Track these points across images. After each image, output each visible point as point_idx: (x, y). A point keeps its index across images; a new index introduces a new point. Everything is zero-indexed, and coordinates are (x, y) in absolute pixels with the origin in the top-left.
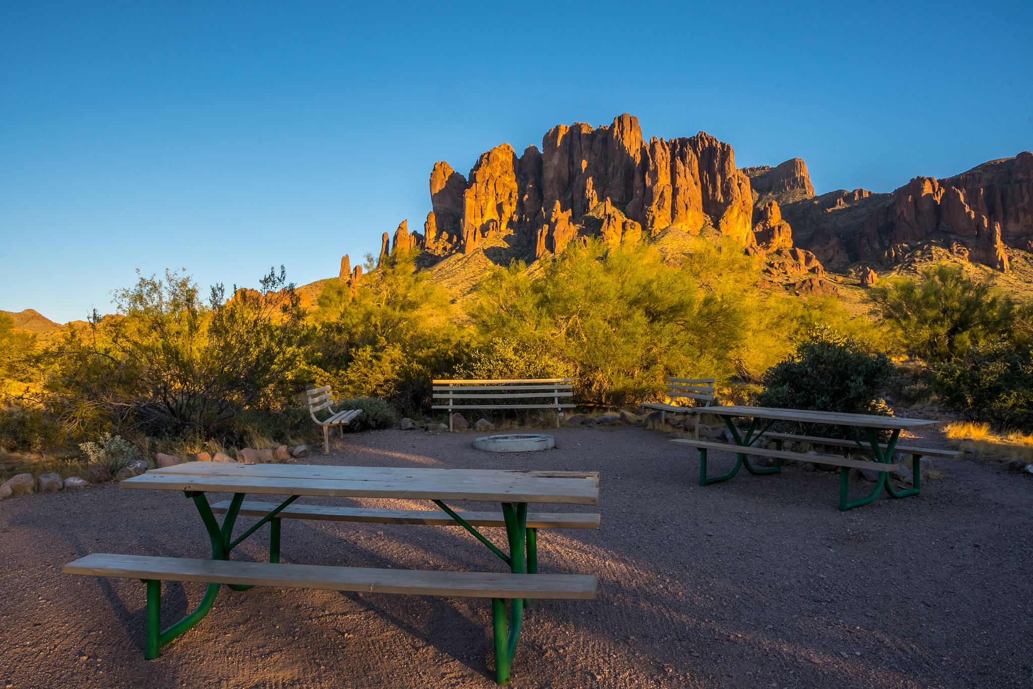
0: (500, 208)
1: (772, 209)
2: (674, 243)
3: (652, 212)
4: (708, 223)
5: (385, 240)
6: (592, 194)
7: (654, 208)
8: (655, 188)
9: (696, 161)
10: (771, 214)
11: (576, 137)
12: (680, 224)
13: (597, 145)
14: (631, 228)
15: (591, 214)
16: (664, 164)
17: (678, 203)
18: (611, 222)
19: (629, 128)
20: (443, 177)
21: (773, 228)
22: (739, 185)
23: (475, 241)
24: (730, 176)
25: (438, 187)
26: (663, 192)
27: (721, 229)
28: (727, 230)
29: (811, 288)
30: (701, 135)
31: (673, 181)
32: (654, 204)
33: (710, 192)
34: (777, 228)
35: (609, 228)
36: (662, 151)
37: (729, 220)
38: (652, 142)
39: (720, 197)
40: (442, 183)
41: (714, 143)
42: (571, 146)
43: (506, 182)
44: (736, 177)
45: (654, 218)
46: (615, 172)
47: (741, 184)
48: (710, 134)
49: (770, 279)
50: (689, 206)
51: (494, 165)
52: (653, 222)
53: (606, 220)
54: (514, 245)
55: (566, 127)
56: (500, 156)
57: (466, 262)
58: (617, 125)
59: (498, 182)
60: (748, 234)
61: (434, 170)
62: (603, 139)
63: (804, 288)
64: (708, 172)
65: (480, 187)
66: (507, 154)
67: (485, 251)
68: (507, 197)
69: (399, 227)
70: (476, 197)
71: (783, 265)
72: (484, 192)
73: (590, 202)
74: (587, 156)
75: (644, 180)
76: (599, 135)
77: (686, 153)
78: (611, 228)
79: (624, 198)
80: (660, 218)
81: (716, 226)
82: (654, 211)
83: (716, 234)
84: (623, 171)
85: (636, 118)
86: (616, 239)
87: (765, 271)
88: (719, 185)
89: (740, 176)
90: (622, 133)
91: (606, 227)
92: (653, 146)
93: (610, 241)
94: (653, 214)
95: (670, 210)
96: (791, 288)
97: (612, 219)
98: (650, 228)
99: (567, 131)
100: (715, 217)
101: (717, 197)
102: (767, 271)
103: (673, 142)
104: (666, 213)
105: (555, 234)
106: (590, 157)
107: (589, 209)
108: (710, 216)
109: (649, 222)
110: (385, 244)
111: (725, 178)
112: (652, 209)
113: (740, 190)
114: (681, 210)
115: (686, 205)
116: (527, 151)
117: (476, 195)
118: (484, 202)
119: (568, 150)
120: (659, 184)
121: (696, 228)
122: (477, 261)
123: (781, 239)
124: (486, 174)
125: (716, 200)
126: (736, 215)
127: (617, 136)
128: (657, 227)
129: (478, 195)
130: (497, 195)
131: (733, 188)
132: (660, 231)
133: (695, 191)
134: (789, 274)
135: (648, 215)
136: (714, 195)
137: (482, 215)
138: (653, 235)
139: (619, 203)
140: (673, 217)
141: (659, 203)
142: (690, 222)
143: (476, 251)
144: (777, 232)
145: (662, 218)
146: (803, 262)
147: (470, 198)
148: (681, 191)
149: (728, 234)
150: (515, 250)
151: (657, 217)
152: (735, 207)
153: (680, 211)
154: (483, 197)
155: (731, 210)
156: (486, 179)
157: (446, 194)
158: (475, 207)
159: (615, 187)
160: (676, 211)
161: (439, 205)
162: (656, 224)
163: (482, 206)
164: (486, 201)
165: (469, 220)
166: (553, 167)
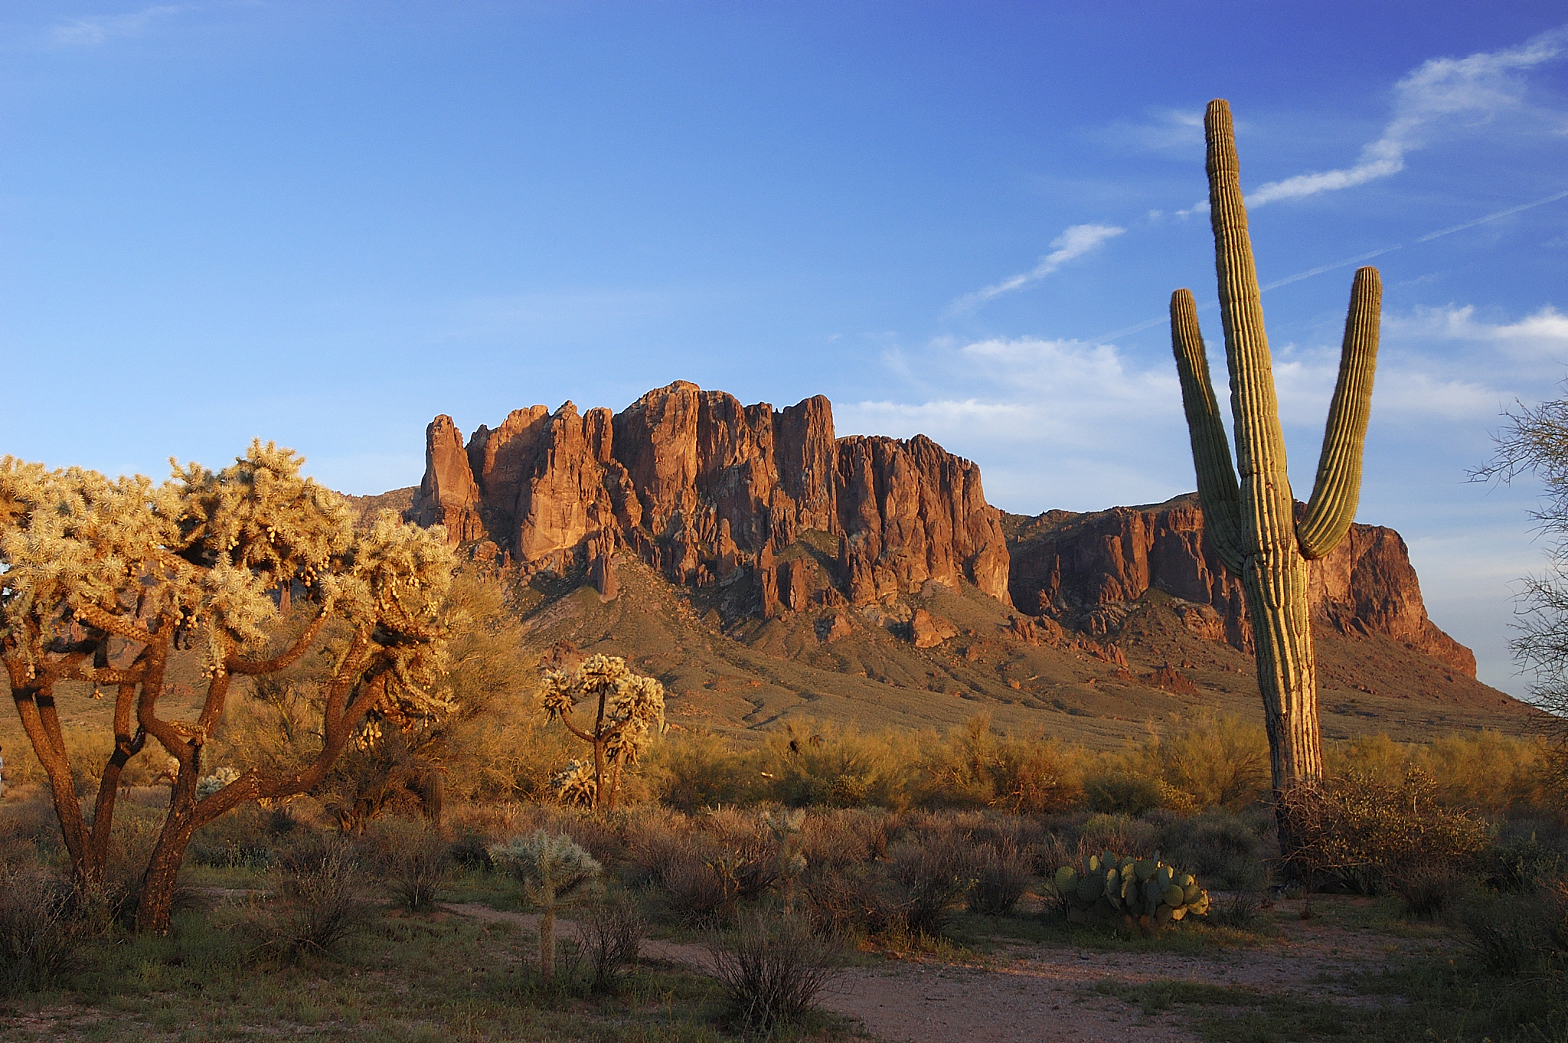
8: (903, 521)
14: (885, 578)
24: (978, 508)
27: (981, 586)
28: (986, 587)
30: (921, 439)
31: (922, 512)
37: (984, 573)
39: (964, 536)
44: (986, 510)
48: (933, 439)
59: (583, 470)
70: (554, 494)
88: (961, 519)
89: (989, 509)
95: (925, 554)
100: (964, 566)
101: (960, 537)
104: (922, 561)
108: (959, 565)
109: (904, 572)
111: (970, 510)
113: (993, 530)
117: (553, 490)
118: (565, 502)
120: (909, 515)
121: (957, 584)
124: (566, 456)
125: (959, 541)
126: (993, 566)
129: (556, 490)
131: (984, 526)
132: (920, 586)
145: (919, 566)
147: (543, 494)
152: (991, 553)
154: (565, 494)
155: (987, 558)
156: (569, 465)
157: (459, 475)
158: (553, 510)
159: (818, 508)
160: (935, 558)
161: (449, 492)
162: (914, 574)
163: (565, 510)
164: (568, 501)
165: (542, 531)
166: (675, 457)
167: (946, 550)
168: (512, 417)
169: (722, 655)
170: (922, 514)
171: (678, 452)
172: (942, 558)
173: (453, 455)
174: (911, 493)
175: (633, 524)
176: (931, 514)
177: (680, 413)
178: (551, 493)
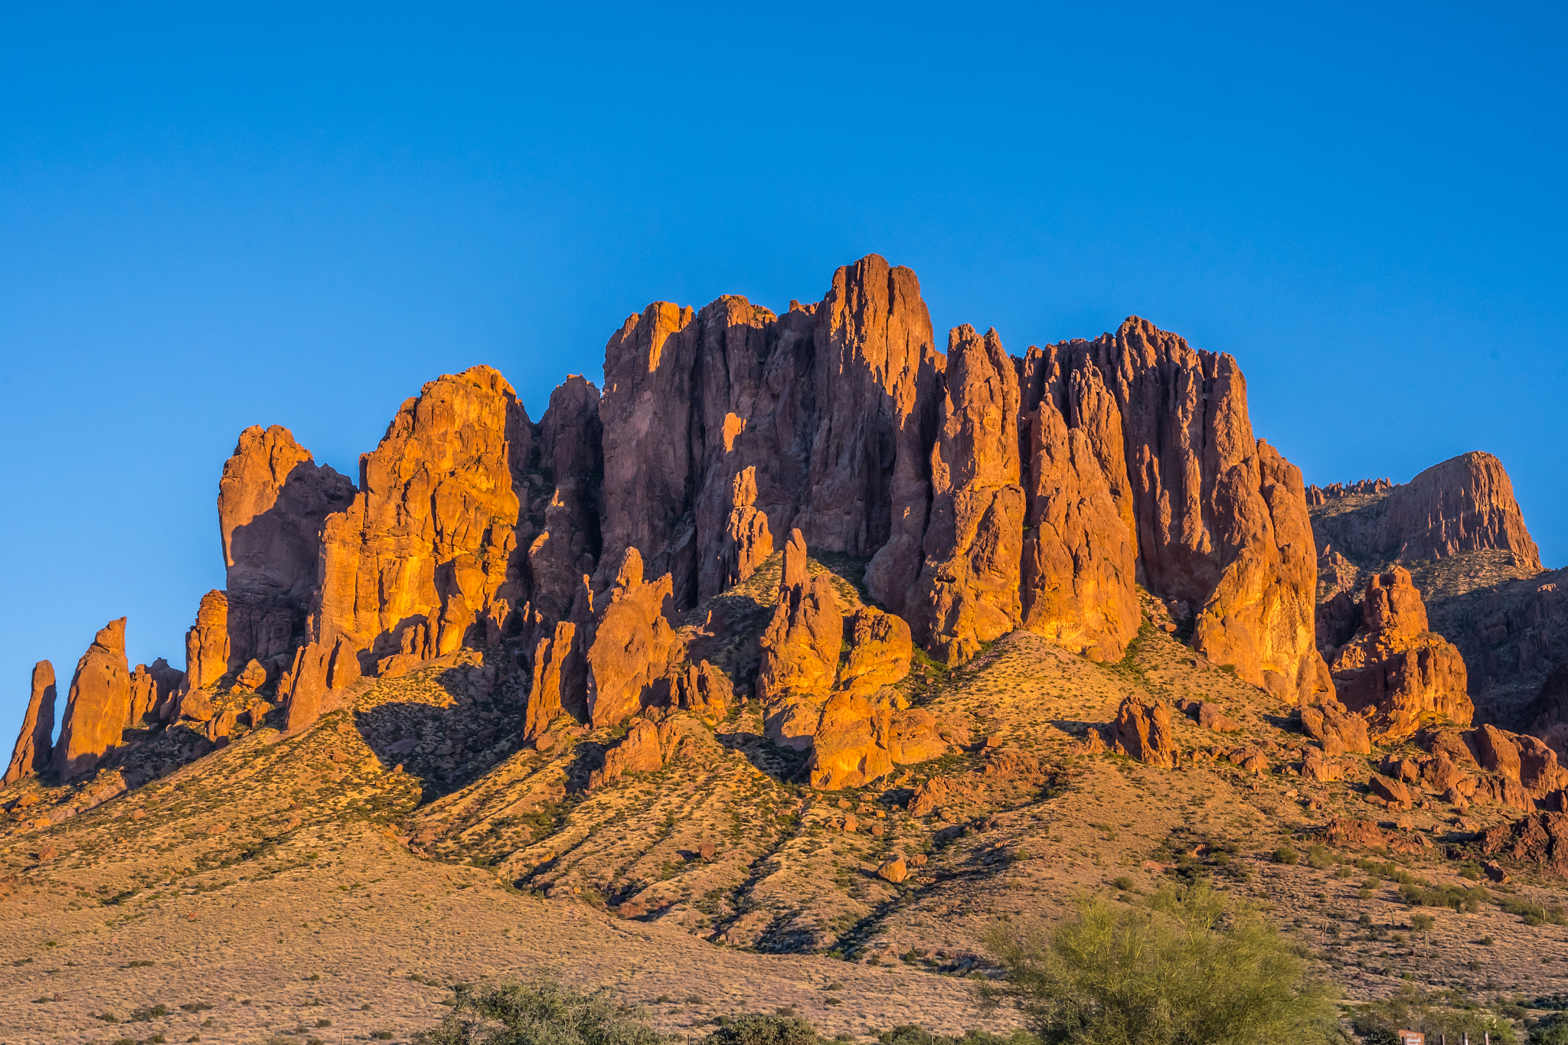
0: (445, 579)
1: (1395, 596)
2: (1025, 686)
3: (953, 580)
4: (1157, 623)
5: (41, 689)
6: (751, 525)
7: (958, 565)
8: (962, 500)
9: (1116, 415)
10: (1392, 610)
11: (711, 340)
12: (1054, 624)
13: (781, 365)
14: (875, 636)
15: (740, 591)
16: (994, 413)
17: (1046, 550)
18: (800, 614)
19: (883, 304)
20: (267, 475)
21: (1401, 659)
22: (1266, 493)
23: (329, 684)
24: (1234, 461)
25: (246, 513)
26: (990, 511)
27: (1206, 644)
28: (1228, 649)
29: (1549, 851)
30: (1132, 329)
31: (1029, 474)
32: (960, 552)
33: (1166, 520)
34: (1413, 659)
35: (794, 636)
36: (990, 371)
37: (1232, 613)
38: (956, 341)
39: (1199, 534)
40: (261, 495)
41: (1176, 354)
42: (697, 373)
43: (474, 492)
44: (1255, 463)
45: (958, 601)
46: (832, 450)
47: (1272, 487)
48: (1161, 325)
49: (1385, 818)
50: (1084, 561)
51: (435, 433)
52: (954, 615)
53: (784, 608)
54: (475, 702)
55: (682, 311)
56: (459, 405)
57: (281, 759)
58: (841, 294)
59: (444, 490)
60: (1304, 662)
61: (238, 452)
62: (798, 344)
63: (1519, 852)
64: (1159, 450)
65: (380, 508)
66: (485, 401)
67: (361, 720)
68: (474, 544)
69: (96, 643)
70: (365, 541)
71: (1436, 769)
72: (393, 522)
73: (743, 553)
74: (746, 401)
75: (925, 471)
76: (787, 333)
77: (1080, 389)
78: (801, 634)
79: (863, 536)
80: (982, 601)
81: (1187, 632)
82: (961, 576)
83: (1184, 661)
84: (860, 444)
85: (908, 273)
86: (817, 674)
87: (1364, 789)
88: (1195, 491)
89: (1268, 461)
90: (858, 318)
91: (783, 633)
92: (957, 356)
93: (793, 681)
94: (955, 586)
95: (1015, 573)
96: (1469, 852)
97: (806, 604)
98: (944, 639)
99: (685, 323)
100: (1184, 604)
101: (1190, 536)
102: (1374, 787)
103: (1039, 355)
104: (1003, 586)
105: (593, 655)
106: (754, 406)
107: (736, 575)
108: (1167, 602)
109: (942, 618)
110: (38, 702)
111: (1216, 469)
112: (951, 572)
113: (1271, 509)
114: (1057, 576)
115: (1076, 559)
116: (557, 398)
117: (363, 535)
118: (391, 556)
119: (686, 386)
120: (977, 483)
121: (1110, 638)
122: (321, 757)
123: (1430, 694)
124: (404, 464)
125: (1187, 547)
126: (1259, 595)
127: (842, 331)
128: (970, 634)
129: (370, 534)
130: (440, 533)
131: (1244, 503)
132: (978, 647)
133: (1107, 512)
134: (1460, 802)
135: (939, 592)
136: (1177, 530)
137: (383, 602)
138: (953, 662)
139: (843, 554)
140: (1027, 599)
141: (976, 549)
142: (1091, 616)
143: (328, 722)
144: (1416, 670)
145: (988, 601)
146: (1513, 774)
147: (344, 543)
148: (1057, 509)
149: (1230, 661)
150: (475, 719)
151: (969, 597)
152: (1252, 567)
153: (1053, 578)
154: (390, 540)
156: (405, 481)
157: (273, 533)
161: (247, 569)
163: (385, 572)
164: (398, 554)
165: (336, 620)
166: (634, 443)
178: (360, 541)
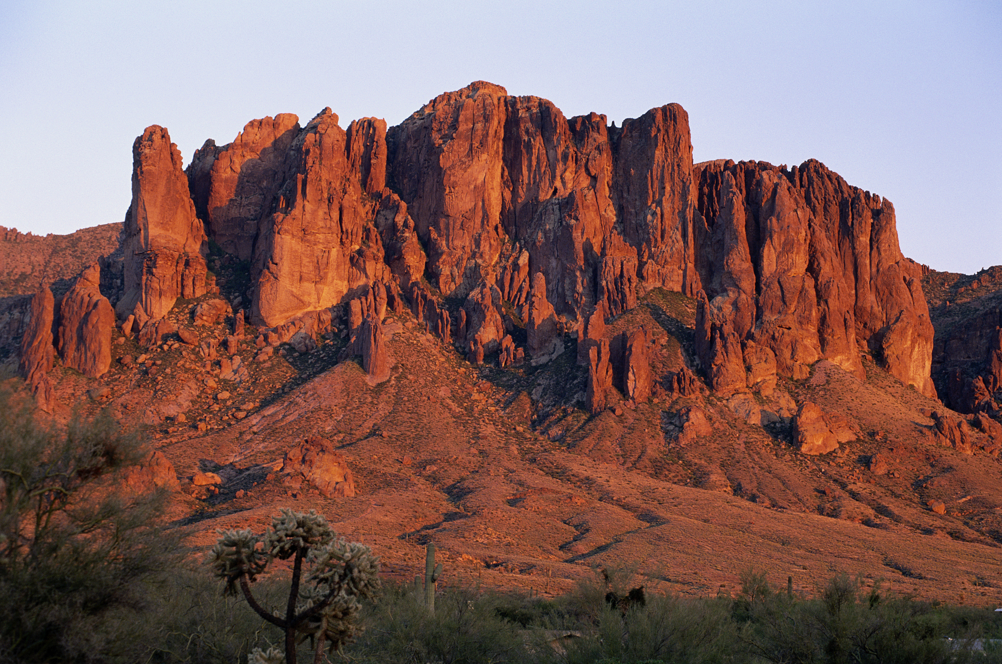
3: (789, 328)
7: (790, 320)
12: (837, 358)
14: (760, 359)
22: (908, 282)
24: (892, 262)
26: (804, 289)
27: (893, 370)
28: (900, 372)
31: (812, 267)
32: (790, 312)
35: (731, 358)
37: (900, 352)
45: (794, 341)
47: (912, 280)
50: (848, 321)
52: (794, 350)
70: (304, 235)
72: (322, 224)
78: (734, 358)
80: (804, 341)
81: (881, 362)
82: (793, 326)
94: (791, 332)
104: (812, 333)
109: (785, 349)
112: (786, 323)
113: (911, 293)
114: (839, 330)
117: (303, 230)
118: (322, 247)
120: (794, 271)
121: (860, 366)
126: (909, 343)
128: (803, 361)
129: (308, 230)
131: (898, 288)
132: (809, 369)
138: (797, 376)
140: (823, 341)
141: (798, 311)
142: (853, 353)
145: (807, 341)
147: (293, 235)
148: (834, 291)
151: (799, 339)
153: (837, 332)
154: (320, 236)
155: (903, 332)
156: (326, 195)
157: (177, 208)
158: (303, 258)
159: (669, 260)
160: (830, 331)
161: (162, 232)
162: (800, 354)
163: (320, 258)
164: (325, 246)
165: (289, 287)
166: (472, 186)
167: (845, 320)
168: (250, 129)
169: (533, 461)
170: (812, 269)
171: (476, 179)
172: (840, 332)
173: (169, 179)
174: (798, 240)
175: (413, 278)
176: (825, 269)
177: (479, 126)
178: (301, 234)
